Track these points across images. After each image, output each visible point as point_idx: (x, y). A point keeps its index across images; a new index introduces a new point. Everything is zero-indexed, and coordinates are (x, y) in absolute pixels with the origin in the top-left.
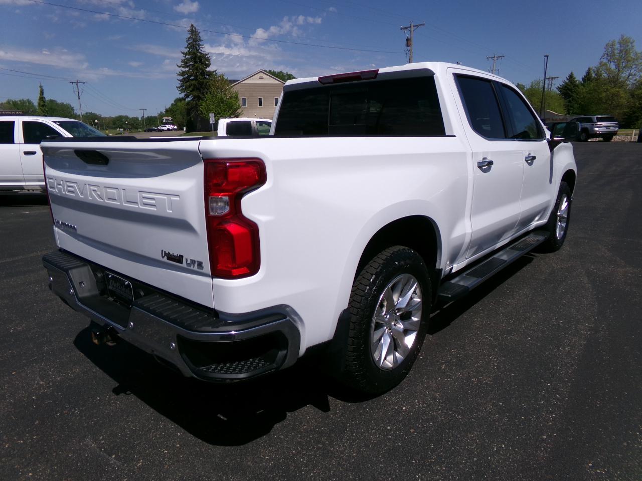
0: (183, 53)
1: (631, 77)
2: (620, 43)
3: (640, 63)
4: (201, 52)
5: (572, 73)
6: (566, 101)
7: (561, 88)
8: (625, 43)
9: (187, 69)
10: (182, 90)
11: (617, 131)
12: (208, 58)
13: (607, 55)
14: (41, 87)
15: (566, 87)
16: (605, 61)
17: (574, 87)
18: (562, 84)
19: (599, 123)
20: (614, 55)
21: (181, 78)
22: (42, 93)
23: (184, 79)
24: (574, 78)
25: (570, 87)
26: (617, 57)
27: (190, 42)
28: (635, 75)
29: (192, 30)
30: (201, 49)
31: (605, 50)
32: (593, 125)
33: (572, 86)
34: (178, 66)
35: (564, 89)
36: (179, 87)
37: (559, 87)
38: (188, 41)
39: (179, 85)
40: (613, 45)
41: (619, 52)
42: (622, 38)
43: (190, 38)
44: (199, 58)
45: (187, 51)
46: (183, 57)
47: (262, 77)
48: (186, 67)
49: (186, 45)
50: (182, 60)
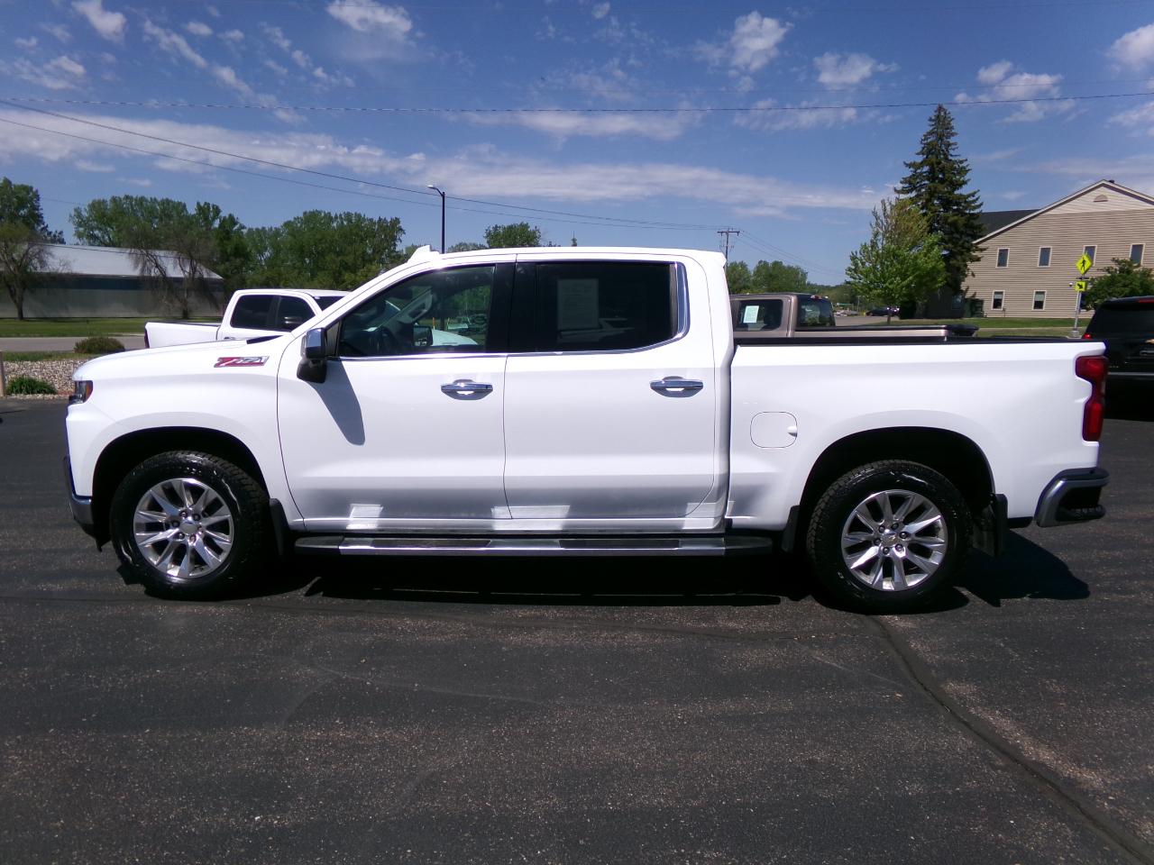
4: (950, 158)
9: (913, 194)
12: (963, 168)
27: (929, 140)
29: (938, 117)
30: (951, 152)
34: (895, 190)
38: (926, 138)
43: (931, 133)
44: (942, 171)
45: (919, 159)
46: (908, 173)
47: (1105, 196)
48: (910, 191)
49: (919, 148)
50: (906, 179)
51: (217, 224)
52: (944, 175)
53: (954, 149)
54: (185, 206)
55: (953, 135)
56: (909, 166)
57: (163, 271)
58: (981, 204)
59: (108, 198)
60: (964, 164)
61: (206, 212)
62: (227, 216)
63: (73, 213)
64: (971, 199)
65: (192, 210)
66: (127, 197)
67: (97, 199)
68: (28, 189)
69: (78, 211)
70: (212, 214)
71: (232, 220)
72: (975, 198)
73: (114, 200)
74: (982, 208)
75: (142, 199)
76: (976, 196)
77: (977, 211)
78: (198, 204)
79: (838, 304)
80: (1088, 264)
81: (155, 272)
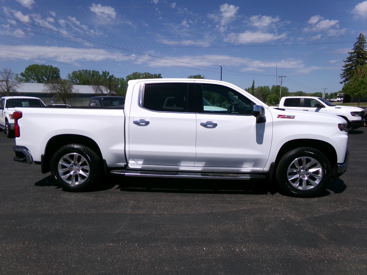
4: (364, 50)
9: (351, 63)
10: (344, 76)
14: (254, 81)
22: (253, 83)
23: (347, 69)
27: (357, 45)
29: (360, 37)
30: (365, 48)
34: (344, 61)
36: (342, 75)
38: (355, 44)
39: (342, 73)
43: (357, 43)
44: (362, 55)
45: (353, 51)
46: (349, 56)
48: (350, 61)
49: (353, 47)
50: (348, 58)
51: (108, 77)
54: (99, 72)
55: (365, 43)
56: (350, 53)
57: (102, 92)
59: (77, 71)
61: (105, 74)
62: (111, 75)
63: (68, 75)
65: (101, 73)
66: (83, 70)
67: (74, 71)
68: (56, 68)
69: (69, 74)
70: (107, 74)
71: (112, 76)
73: (79, 71)
75: (87, 70)
78: (103, 71)
81: (100, 92)
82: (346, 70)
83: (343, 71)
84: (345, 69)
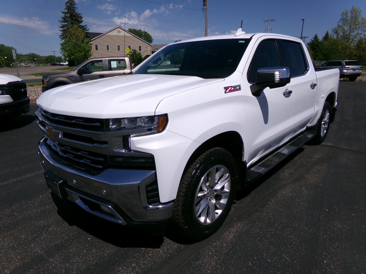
0: (63, 13)
1: (358, 35)
2: (351, 12)
3: (365, 26)
4: (76, 12)
5: (316, 35)
6: (313, 52)
7: (309, 44)
8: (355, 13)
9: (66, 23)
10: (63, 37)
11: (361, 73)
12: (81, 16)
13: (343, 20)
15: (312, 43)
16: (341, 24)
17: (317, 43)
18: (310, 41)
19: (347, 66)
20: (347, 21)
21: (61, 29)
24: (318, 38)
25: (315, 44)
26: (349, 21)
27: (68, 5)
28: (361, 34)
30: (76, 10)
31: (341, 17)
32: (342, 67)
33: (316, 43)
34: (60, 21)
35: (312, 45)
36: (61, 36)
37: (308, 43)
38: (67, 4)
40: (346, 13)
41: (350, 18)
42: (353, 9)
43: (68, 2)
44: (74, 16)
45: (66, 11)
46: (63, 15)
47: (120, 31)
48: (65, 22)
49: (65, 7)
50: (63, 17)
52: (75, 18)
53: (77, 9)
55: (75, 4)
58: (89, 29)
60: (81, 15)
64: (85, 27)
72: (86, 27)
74: (89, 31)
76: (87, 26)
77: (87, 31)
79: (29, 61)
80: (129, 50)
82: (64, 31)
83: (61, 32)
84: (62, 30)
